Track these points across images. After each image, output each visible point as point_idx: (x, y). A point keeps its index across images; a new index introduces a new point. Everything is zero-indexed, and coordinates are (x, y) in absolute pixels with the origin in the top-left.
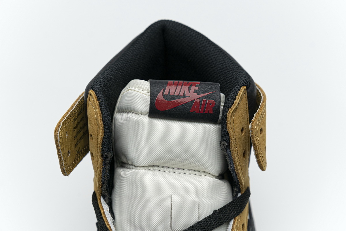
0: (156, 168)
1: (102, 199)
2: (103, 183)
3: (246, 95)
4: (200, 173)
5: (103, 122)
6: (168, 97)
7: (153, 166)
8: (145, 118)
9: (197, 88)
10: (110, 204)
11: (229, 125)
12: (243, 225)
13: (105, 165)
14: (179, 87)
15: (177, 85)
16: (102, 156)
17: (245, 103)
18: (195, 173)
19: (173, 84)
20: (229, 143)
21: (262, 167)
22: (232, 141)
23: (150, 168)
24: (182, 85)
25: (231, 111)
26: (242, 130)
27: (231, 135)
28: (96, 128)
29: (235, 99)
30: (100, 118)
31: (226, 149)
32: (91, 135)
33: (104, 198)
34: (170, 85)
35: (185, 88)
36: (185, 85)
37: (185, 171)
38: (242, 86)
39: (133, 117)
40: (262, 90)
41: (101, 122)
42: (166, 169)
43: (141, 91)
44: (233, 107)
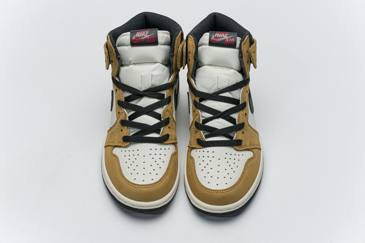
0: (212, 66)
1: (192, 79)
2: (193, 71)
3: (249, 39)
4: (230, 69)
5: (195, 45)
6: (216, 38)
7: (211, 65)
8: (208, 46)
9: (228, 35)
10: (195, 81)
11: (242, 48)
12: (247, 91)
13: (195, 63)
14: (221, 34)
15: (220, 33)
16: (194, 59)
17: (248, 41)
18: (228, 68)
19: (218, 33)
20: (242, 55)
21: (255, 67)
22: (243, 55)
23: (210, 66)
24: (222, 33)
25: (243, 43)
26: (247, 52)
27: (243, 52)
28: (192, 48)
29: (245, 39)
30: (194, 44)
31: (241, 58)
32: (190, 52)
33: (193, 79)
34: (217, 33)
35: (223, 35)
36: (223, 33)
37: (224, 68)
38: (247, 35)
39: (203, 46)
40: (255, 40)
41: (194, 46)
42: (216, 67)
43: (206, 36)
44: (244, 42)
